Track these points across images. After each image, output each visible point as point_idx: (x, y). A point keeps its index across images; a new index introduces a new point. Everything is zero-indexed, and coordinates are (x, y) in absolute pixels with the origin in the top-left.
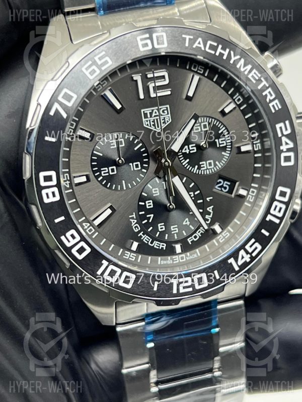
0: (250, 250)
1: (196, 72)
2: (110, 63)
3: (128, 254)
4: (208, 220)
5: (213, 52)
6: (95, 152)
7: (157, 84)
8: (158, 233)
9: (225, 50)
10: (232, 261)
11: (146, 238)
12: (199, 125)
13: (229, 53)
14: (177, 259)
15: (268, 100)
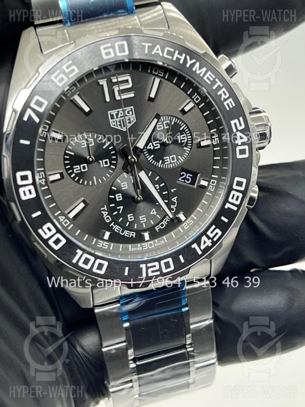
0: (211, 236)
1: (157, 76)
2: (77, 71)
3: (101, 243)
4: (173, 210)
5: (171, 58)
6: (67, 152)
7: (121, 88)
8: (128, 223)
9: (181, 55)
10: (195, 246)
11: (117, 228)
12: (161, 123)
13: (185, 58)
14: (146, 246)
15: (222, 99)
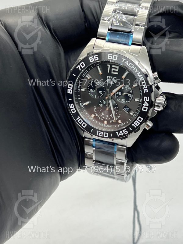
0: (124, 132)
2: (98, 59)
3: (90, 118)
4: (118, 118)
5: (130, 67)
6: (90, 83)
7: (114, 70)
8: (102, 115)
9: (135, 68)
10: (117, 133)
11: (97, 115)
12: (124, 87)
13: (136, 69)
14: (105, 126)
15: (144, 88)
